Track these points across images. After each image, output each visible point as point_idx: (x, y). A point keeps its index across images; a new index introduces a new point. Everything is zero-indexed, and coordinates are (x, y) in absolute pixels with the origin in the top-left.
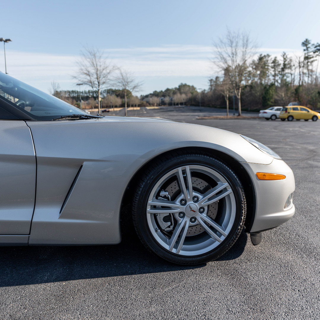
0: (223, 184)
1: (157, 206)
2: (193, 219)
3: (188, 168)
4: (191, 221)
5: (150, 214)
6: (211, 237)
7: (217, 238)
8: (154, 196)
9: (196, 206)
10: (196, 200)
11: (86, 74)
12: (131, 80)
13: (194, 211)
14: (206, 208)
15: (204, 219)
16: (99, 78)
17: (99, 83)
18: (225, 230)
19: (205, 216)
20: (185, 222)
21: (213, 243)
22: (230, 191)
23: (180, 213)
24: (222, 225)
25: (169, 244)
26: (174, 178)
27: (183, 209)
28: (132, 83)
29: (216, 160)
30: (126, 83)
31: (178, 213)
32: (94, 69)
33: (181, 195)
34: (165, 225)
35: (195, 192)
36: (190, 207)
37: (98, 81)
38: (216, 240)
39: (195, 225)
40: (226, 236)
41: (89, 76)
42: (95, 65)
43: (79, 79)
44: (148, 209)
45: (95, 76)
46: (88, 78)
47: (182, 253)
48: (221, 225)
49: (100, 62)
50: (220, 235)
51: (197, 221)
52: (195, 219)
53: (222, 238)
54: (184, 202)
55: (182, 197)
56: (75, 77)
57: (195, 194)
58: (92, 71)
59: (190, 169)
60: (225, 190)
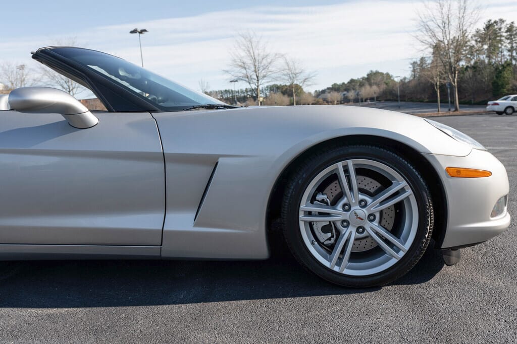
0: (400, 183)
1: (313, 213)
2: (361, 229)
3: (350, 163)
4: (357, 231)
5: (303, 222)
6: (386, 253)
7: (393, 254)
8: (307, 200)
9: (364, 212)
10: (363, 204)
11: (240, 66)
12: (300, 71)
13: (362, 219)
14: (378, 215)
15: (375, 228)
16: (257, 70)
17: (257, 77)
18: (405, 244)
19: (377, 225)
20: (350, 233)
21: (388, 260)
22: (409, 192)
23: (343, 221)
24: (401, 238)
25: (330, 261)
26: (334, 177)
27: (346, 216)
28: (302, 74)
29: (388, 152)
30: (294, 75)
31: (340, 222)
32: (251, 60)
33: (343, 199)
34: (324, 237)
35: (361, 195)
36: (355, 213)
37: (256, 75)
38: (392, 256)
39: (363, 236)
40: (406, 252)
41: (245, 68)
42: (252, 54)
43: (233, 73)
44: (301, 215)
45: (253, 69)
46: (244, 71)
47: (347, 272)
48: (399, 238)
49: (258, 50)
50: (398, 250)
51: (365, 231)
52: (364, 229)
53: (401, 254)
54: (347, 207)
55: (345, 200)
56: (227, 71)
57: (361, 197)
58: (249, 62)
59: (354, 165)
60: (403, 190)
